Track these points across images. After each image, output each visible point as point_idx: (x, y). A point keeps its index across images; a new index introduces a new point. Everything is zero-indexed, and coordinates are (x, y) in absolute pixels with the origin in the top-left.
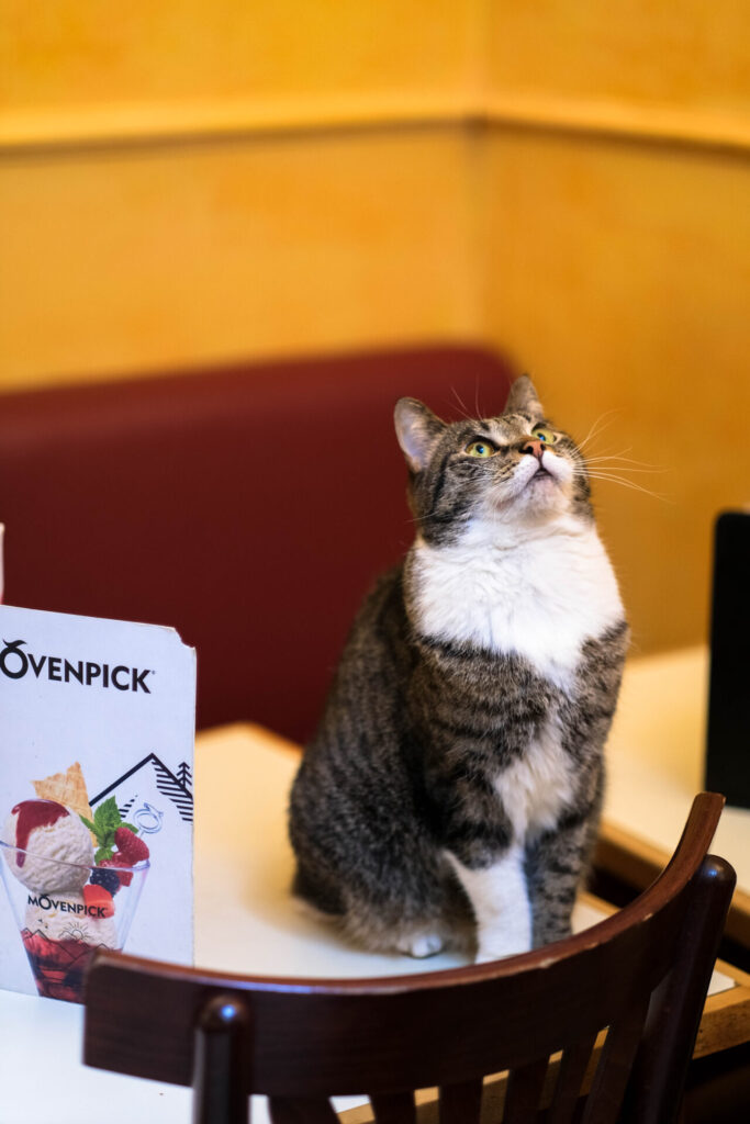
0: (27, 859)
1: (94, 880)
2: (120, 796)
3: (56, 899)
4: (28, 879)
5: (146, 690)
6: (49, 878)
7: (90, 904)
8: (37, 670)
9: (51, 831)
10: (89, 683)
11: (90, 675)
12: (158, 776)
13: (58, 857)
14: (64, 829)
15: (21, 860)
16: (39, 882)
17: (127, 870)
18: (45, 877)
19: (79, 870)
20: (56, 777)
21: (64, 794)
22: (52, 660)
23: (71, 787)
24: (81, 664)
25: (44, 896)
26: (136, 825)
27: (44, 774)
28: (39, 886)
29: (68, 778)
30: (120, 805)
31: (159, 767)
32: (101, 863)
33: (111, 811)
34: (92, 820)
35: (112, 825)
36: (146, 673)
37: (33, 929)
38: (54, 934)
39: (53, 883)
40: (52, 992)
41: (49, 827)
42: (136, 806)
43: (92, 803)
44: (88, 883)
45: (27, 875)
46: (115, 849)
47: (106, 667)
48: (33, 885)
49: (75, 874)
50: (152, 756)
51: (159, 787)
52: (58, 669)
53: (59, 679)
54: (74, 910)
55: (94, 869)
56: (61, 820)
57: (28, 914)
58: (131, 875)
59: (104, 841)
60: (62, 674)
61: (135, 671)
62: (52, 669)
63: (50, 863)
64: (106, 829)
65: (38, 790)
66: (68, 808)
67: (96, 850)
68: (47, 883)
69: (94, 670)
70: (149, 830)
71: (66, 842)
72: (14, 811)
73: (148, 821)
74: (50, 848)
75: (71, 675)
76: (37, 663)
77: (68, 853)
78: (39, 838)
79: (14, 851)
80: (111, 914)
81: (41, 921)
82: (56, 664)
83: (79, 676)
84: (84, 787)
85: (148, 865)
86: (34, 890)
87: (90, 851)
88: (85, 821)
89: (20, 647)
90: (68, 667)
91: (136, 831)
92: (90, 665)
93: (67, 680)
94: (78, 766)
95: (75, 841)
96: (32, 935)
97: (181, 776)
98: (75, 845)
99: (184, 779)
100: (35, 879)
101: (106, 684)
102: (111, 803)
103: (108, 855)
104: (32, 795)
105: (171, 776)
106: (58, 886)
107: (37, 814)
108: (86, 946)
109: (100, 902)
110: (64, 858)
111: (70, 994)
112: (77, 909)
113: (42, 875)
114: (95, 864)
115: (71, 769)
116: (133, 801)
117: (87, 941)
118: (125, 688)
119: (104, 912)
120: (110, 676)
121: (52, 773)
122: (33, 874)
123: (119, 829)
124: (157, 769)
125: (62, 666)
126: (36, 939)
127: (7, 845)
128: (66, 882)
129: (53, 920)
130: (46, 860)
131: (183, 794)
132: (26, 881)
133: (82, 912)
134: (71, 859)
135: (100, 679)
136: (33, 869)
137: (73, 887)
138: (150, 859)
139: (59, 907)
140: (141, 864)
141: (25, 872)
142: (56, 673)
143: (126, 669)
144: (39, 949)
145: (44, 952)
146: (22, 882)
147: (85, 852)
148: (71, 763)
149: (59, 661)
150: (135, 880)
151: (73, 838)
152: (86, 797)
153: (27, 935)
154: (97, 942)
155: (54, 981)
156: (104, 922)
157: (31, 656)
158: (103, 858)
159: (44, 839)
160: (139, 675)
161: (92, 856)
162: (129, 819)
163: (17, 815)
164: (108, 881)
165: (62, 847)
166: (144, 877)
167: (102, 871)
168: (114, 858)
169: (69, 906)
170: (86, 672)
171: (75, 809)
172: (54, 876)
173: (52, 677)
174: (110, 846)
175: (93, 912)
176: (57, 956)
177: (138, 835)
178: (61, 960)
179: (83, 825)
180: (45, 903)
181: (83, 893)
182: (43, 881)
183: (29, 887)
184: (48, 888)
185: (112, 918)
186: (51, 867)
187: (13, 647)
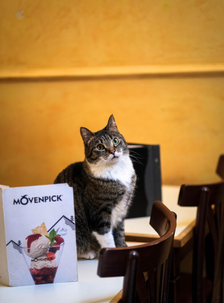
0: (31, 250)
1: (49, 251)
2: (56, 228)
3: (39, 258)
4: (31, 255)
5: (61, 200)
6: (37, 254)
7: (48, 257)
8: (31, 201)
9: (37, 241)
10: (46, 201)
11: (46, 200)
12: (65, 220)
13: (39, 248)
14: (41, 240)
15: (29, 251)
16: (34, 255)
17: (58, 246)
18: (36, 253)
19: (45, 249)
20: (38, 227)
21: (40, 231)
22: (35, 198)
23: (42, 229)
24: (43, 197)
25: (36, 258)
26: (60, 234)
27: (34, 227)
28: (34, 256)
29: (41, 227)
30: (56, 230)
31: (65, 218)
32: (51, 246)
33: (53, 232)
34: (48, 236)
35: (54, 236)
36: (60, 196)
37: (32, 268)
38: (39, 268)
39: (38, 254)
40: (39, 283)
41: (36, 240)
42: (60, 230)
43: (48, 232)
44: (48, 252)
45: (31, 254)
46: (55, 241)
47: (50, 197)
48: (32, 257)
49: (45, 250)
50: (63, 216)
51: (66, 223)
52: (37, 200)
53: (37, 202)
54: (44, 260)
55: (49, 248)
56: (40, 238)
57: (31, 264)
58: (59, 247)
59: (52, 240)
60: (38, 201)
61: (58, 196)
62: (35, 200)
63: (37, 250)
64: (52, 237)
65: (33, 232)
66: (42, 234)
67: (50, 243)
68: (36, 255)
69: (47, 198)
70: (64, 235)
71: (41, 243)
72: (26, 239)
73: (63, 232)
74: (37, 246)
75: (41, 201)
76: (31, 199)
77: (42, 246)
78: (34, 244)
79: (27, 249)
80: (55, 258)
81: (35, 265)
82: (36, 199)
83: (43, 200)
84: (46, 228)
85: (64, 243)
86: (33, 258)
87: (48, 244)
88: (47, 237)
89: (26, 197)
90: (40, 199)
91: (60, 236)
92: (45, 197)
93: (40, 202)
94: (44, 223)
95: (44, 242)
96: (32, 269)
97: (71, 219)
98: (44, 243)
99: (72, 220)
100: (33, 255)
101: (50, 201)
102: (53, 230)
103: (53, 244)
104: (31, 233)
105: (69, 220)
106: (40, 255)
107: (33, 238)
108: (48, 268)
109: (51, 256)
110: (41, 247)
111: (44, 282)
112: (45, 260)
113: (35, 253)
114: (50, 247)
115: (42, 224)
116: (59, 228)
117: (48, 267)
118: (55, 201)
119: (53, 258)
120: (51, 199)
121: (37, 226)
122: (32, 254)
123: (56, 236)
124: (65, 219)
125: (38, 199)
126: (34, 270)
127: (24, 248)
128: (42, 253)
129: (38, 264)
130: (36, 249)
131: (72, 223)
132: (30, 256)
133: (47, 260)
134: (43, 247)
135: (49, 200)
136: (32, 252)
137: (44, 254)
138: (65, 242)
139: (40, 260)
140: (62, 244)
141: (29, 254)
142: (36, 201)
143: (55, 196)
144: (35, 272)
145: (36, 273)
146: (29, 256)
147: (47, 244)
148: (42, 223)
149: (37, 198)
150: (61, 248)
151: (43, 242)
152: (46, 230)
153: (31, 270)
154: (51, 267)
155: (39, 280)
156: (53, 261)
157: (29, 199)
158: (52, 245)
159: (35, 244)
160: (59, 197)
161: (49, 245)
162: (58, 233)
163: (27, 240)
164: (53, 250)
165: (40, 245)
166: (63, 246)
167: (52, 248)
168: (55, 244)
169: (43, 259)
170: (44, 199)
171: (43, 234)
172: (38, 253)
173: (35, 202)
174: (53, 241)
175: (50, 259)
176: (40, 273)
177: (61, 237)
178: (41, 274)
179: (46, 238)
180: (36, 260)
181: (47, 255)
182: (35, 255)
183: (31, 257)
184: (37, 256)
185: (55, 259)
186: (37, 251)
187: (24, 197)
